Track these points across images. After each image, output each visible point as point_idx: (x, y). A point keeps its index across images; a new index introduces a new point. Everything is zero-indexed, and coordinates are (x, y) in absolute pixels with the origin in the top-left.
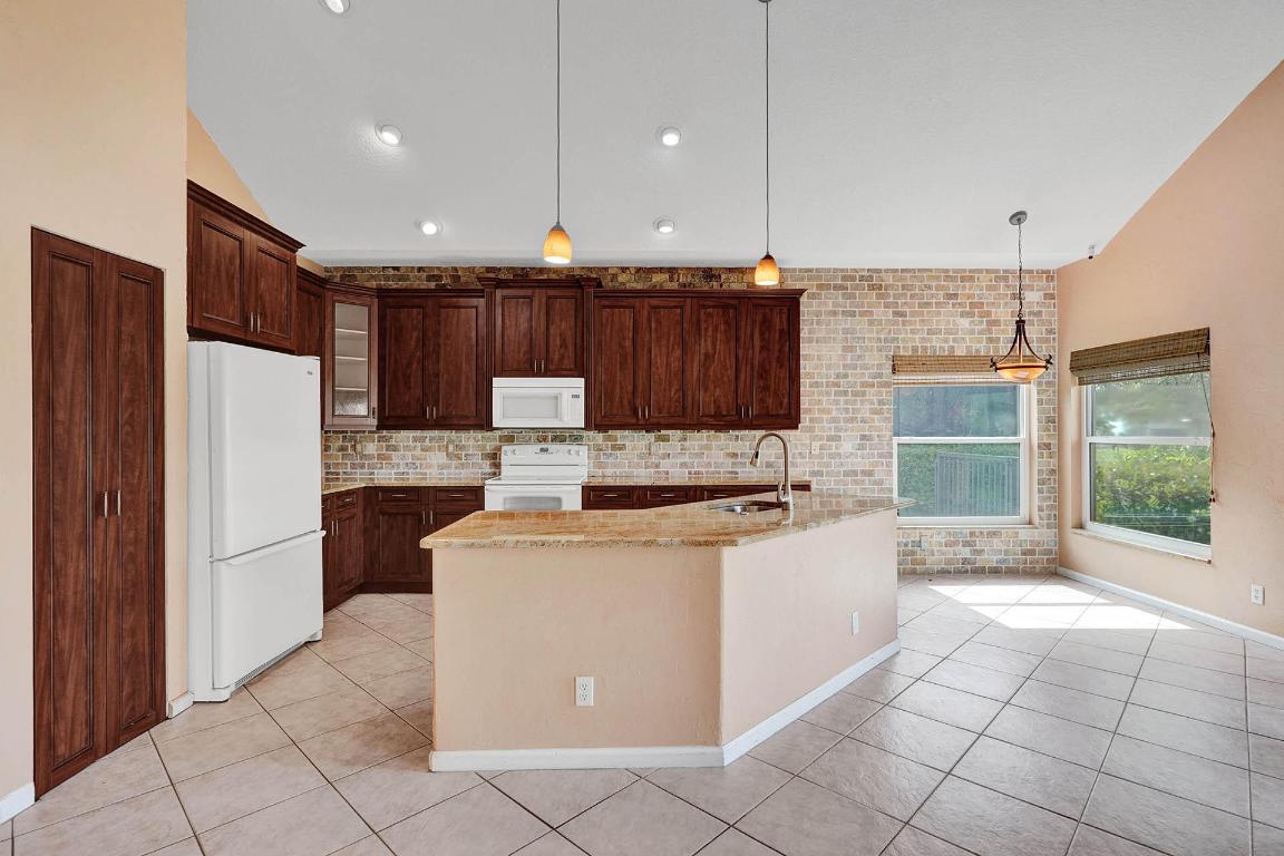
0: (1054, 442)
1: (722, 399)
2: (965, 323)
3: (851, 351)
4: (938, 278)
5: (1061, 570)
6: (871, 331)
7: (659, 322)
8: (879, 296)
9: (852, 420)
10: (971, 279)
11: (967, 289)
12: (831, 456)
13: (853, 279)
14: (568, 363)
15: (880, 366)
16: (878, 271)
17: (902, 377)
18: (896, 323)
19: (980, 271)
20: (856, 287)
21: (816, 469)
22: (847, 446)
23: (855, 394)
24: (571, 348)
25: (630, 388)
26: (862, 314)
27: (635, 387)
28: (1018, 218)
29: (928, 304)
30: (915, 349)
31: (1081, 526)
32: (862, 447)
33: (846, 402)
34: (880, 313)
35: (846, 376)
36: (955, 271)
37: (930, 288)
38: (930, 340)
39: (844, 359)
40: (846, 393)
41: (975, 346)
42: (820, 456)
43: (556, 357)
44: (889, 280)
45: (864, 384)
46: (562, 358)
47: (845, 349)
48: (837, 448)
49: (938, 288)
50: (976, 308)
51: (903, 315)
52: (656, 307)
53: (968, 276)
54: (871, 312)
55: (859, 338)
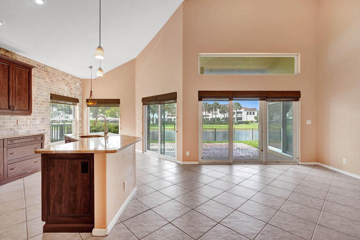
0: (81, 120)
2: (66, 87)
3: (39, 90)
4: (61, 73)
6: (45, 85)
8: (47, 74)
9: (40, 113)
10: (67, 76)
11: (66, 78)
12: (33, 125)
13: (40, 66)
15: (47, 96)
16: (47, 66)
18: (51, 84)
19: (69, 75)
20: (41, 69)
21: (28, 130)
22: (38, 122)
23: (40, 104)
26: (43, 78)
28: (91, 67)
29: (59, 80)
30: (56, 92)
32: (42, 122)
33: (38, 107)
34: (47, 79)
35: (38, 98)
36: (64, 73)
37: (59, 76)
38: (59, 91)
39: (37, 92)
40: (38, 104)
42: (30, 125)
44: (49, 70)
45: (43, 101)
48: (35, 122)
49: (61, 76)
50: (68, 84)
51: (53, 82)
53: (67, 75)
54: (45, 79)
55: (42, 86)
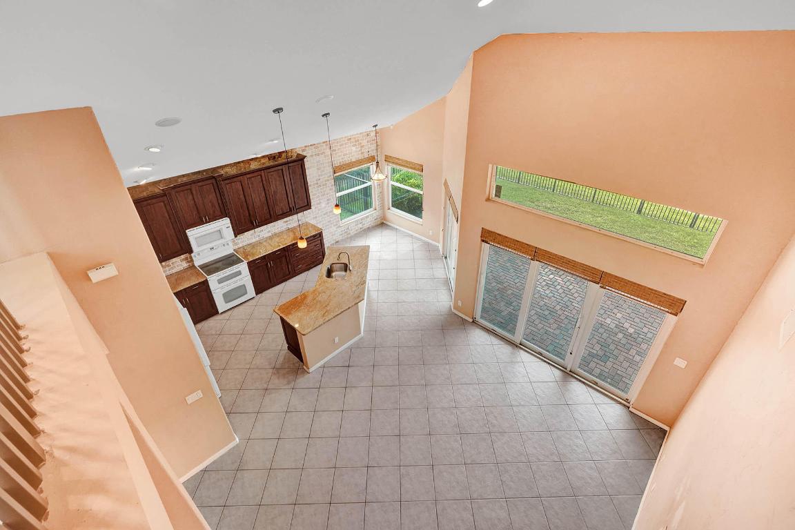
1: (284, 207)
2: (354, 149)
5: (385, 222)
7: (252, 184)
14: (218, 213)
15: (330, 172)
17: (337, 174)
24: (217, 206)
25: (248, 215)
27: (249, 213)
29: (342, 145)
30: (340, 163)
31: (389, 209)
38: (344, 158)
39: (318, 173)
41: (358, 157)
43: (211, 212)
46: (214, 212)
47: (318, 169)
52: (250, 178)
